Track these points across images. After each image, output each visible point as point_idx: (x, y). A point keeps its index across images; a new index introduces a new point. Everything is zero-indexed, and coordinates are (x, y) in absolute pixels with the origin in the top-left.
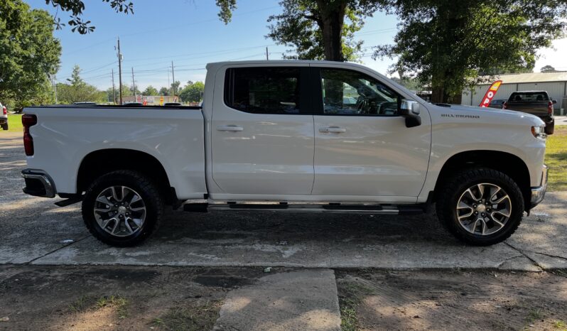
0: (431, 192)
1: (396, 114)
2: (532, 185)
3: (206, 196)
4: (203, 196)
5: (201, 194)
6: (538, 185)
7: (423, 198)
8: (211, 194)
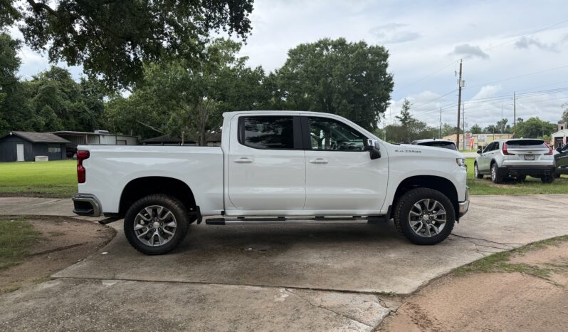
0: (390, 207)
1: (365, 150)
2: (459, 200)
3: (223, 213)
4: (220, 213)
5: (219, 211)
6: (463, 200)
7: (385, 211)
8: (226, 211)
